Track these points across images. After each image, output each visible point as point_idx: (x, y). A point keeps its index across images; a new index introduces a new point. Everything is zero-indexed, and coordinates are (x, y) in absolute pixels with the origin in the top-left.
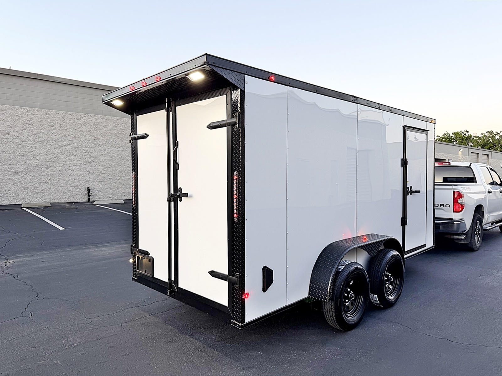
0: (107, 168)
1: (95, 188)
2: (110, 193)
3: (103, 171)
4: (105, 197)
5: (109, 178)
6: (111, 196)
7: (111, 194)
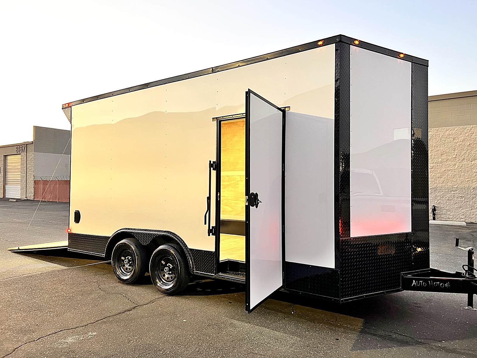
0: (457, 185)
1: (443, 206)
2: (462, 213)
3: (453, 188)
4: (455, 217)
5: (460, 195)
6: (463, 217)
7: (463, 215)
